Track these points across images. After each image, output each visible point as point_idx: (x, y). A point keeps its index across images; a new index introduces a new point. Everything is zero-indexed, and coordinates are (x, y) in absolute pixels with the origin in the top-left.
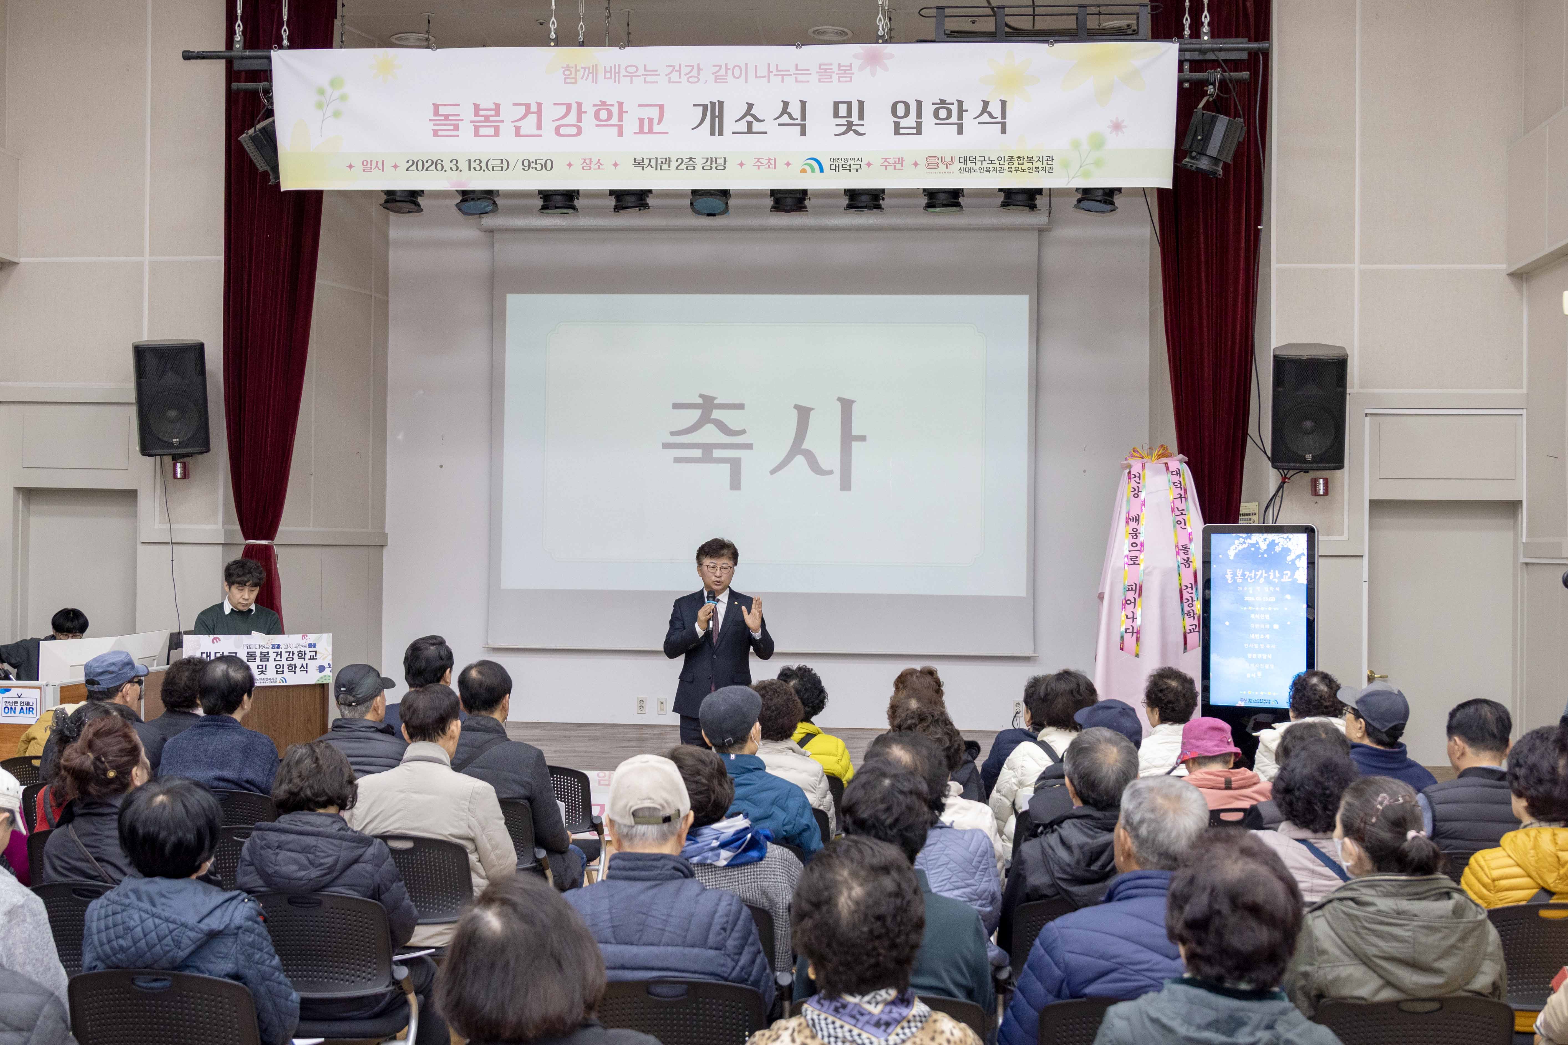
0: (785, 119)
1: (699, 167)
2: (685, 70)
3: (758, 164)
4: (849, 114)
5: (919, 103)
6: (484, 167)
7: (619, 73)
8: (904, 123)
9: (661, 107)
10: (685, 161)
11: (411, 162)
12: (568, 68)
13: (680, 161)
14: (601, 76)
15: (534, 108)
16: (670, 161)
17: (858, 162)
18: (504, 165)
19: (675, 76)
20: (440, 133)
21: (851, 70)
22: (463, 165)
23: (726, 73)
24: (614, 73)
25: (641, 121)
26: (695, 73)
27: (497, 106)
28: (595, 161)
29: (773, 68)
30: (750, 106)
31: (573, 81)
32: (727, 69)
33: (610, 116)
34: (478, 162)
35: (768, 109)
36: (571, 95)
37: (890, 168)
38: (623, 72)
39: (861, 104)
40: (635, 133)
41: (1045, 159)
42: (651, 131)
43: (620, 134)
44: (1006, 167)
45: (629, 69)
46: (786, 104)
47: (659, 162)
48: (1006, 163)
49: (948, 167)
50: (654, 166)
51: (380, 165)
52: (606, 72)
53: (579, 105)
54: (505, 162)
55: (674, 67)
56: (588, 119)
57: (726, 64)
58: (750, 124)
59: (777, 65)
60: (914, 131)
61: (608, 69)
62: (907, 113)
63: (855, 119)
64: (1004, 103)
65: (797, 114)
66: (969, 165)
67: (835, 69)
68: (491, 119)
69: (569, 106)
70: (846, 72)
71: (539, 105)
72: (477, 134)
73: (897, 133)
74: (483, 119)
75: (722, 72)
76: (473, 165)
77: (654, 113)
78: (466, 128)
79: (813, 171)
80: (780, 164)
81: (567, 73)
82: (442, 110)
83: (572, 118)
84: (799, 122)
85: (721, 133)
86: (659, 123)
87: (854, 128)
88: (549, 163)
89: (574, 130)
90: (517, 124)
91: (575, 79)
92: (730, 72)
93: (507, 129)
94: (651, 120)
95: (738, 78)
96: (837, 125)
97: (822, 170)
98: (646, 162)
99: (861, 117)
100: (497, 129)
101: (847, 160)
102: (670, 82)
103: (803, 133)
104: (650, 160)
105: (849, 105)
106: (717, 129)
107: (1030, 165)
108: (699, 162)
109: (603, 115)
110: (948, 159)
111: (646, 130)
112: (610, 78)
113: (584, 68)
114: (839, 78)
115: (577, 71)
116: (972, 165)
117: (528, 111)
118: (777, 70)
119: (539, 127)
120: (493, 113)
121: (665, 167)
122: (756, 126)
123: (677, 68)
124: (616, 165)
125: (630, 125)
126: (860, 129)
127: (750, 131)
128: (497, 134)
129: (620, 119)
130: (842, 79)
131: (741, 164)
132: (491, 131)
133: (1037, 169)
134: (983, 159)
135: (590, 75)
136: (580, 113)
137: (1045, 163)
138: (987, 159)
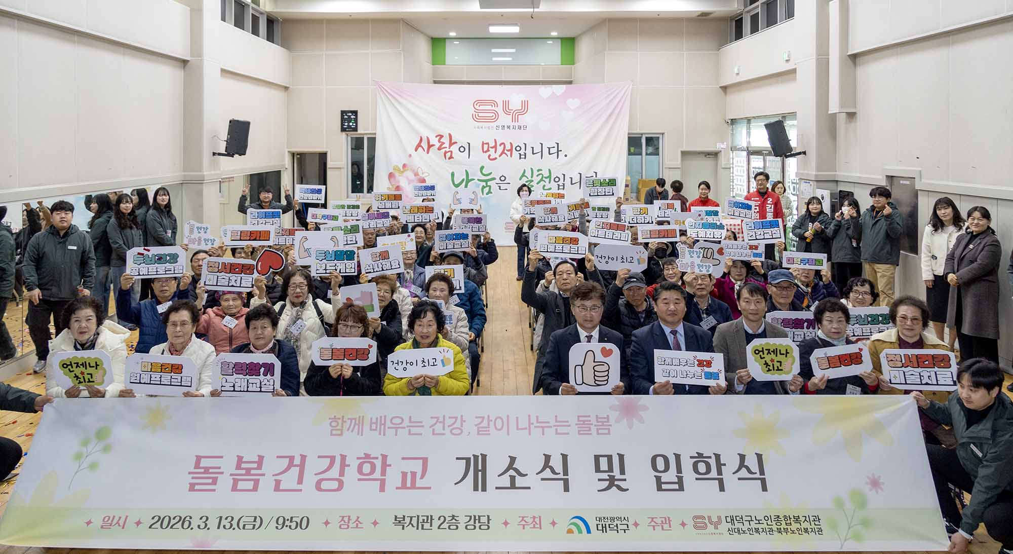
0: (548, 473)
1: (462, 526)
2: (449, 422)
3: (523, 523)
4: (611, 469)
5: (678, 457)
6: (235, 525)
7: (384, 424)
8: (665, 477)
9: (425, 461)
10: (448, 519)
11: (156, 519)
12: (335, 419)
13: (442, 519)
14: (366, 427)
15: (297, 461)
16: (432, 519)
17: (625, 522)
18: (257, 522)
19: (439, 428)
20: (197, 487)
21: (608, 421)
22: (213, 523)
23: (489, 425)
24: (380, 425)
25: (404, 475)
26: (458, 425)
27: (261, 458)
28: (354, 518)
29: (533, 420)
30: (513, 459)
31: (339, 432)
32: (489, 421)
33: (373, 470)
34: (229, 519)
35: (530, 464)
36: (336, 447)
37: (658, 528)
38: (388, 424)
39: (621, 457)
40: (397, 488)
41: (812, 519)
42: (413, 486)
43: (382, 489)
44: (775, 527)
45: (394, 421)
46: (547, 458)
47: (421, 520)
48: (774, 523)
49: (716, 528)
50: (415, 525)
51: (121, 522)
52: (371, 423)
53: (343, 458)
54: (258, 520)
55: (437, 418)
56: (351, 473)
57: (489, 416)
58: (513, 479)
59: (537, 417)
60: (676, 486)
61: (374, 420)
62: (667, 468)
63: (616, 473)
64: (759, 457)
65: (559, 468)
66: (737, 525)
67: (593, 420)
68: (253, 472)
69: (333, 459)
70: (604, 425)
71: (303, 458)
72: (234, 488)
73: (659, 489)
74: (244, 472)
75: (485, 424)
76: (224, 522)
77: (417, 466)
78: (225, 482)
79: (580, 532)
80: (545, 523)
81: (334, 424)
82: (204, 463)
83: (334, 472)
84: (561, 476)
85: (484, 489)
86: (422, 477)
87: (616, 483)
88: (305, 520)
89: (335, 485)
90: (277, 478)
91: (342, 430)
92: (492, 424)
93: (267, 483)
94: (414, 474)
95: (500, 430)
96: (599, 480)
97: (589, 531)
98: (407, 520)
99: (622, 472)
100: (257, 482)
101: (613, 519)
102: (433, 434)
103: (566, 489)
104: (411, 518)
105: (610, 458)
106: (480, 484)
107: (798, 525)
108: (463, 520)
109: (367, 468)
110: (715, 519)
111: (409, 485)
112: (376, 430)
113: (351, 419)
114: (598, 430)
115: (343, 422)
116: (740, 526)
117: (291, 465)
118: (538, 422)
119: (300, 481)
120: (255, 465)
121: (427, 526)
122: (519, 482)
123: (441, 419)
124: (375, 523)
125: (393, 478)
126: (623, 485)
127: (513, 486)
128: (255, 489)
129: (383, 473)
130: (600, 431)
131: (506, 523)
132: (250, 485)
133: (806, 530)
134: (749, 518)
135: (357, 427)
136: (343, 465)
137: (812, 523)
138: (753, 519)
